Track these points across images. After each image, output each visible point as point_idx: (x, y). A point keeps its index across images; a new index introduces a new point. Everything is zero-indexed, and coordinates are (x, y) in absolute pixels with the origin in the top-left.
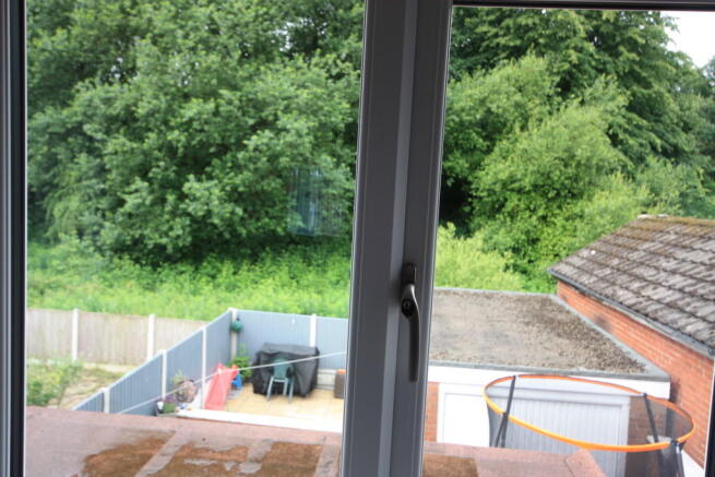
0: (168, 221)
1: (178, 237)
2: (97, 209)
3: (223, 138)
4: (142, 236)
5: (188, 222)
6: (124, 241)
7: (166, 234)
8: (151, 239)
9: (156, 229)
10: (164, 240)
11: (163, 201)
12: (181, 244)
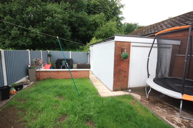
0: (25, 39)
1: (28, 42)
2: (3, 37)
3: (39, 18)
4: (18, 43)
5: (31, 39)
6: (12, 44)
7: (25, 42)
8: (20, 43)
9: (22, 41)
10: (24, 43)
11: (23, 34)
12: (29, 44)
